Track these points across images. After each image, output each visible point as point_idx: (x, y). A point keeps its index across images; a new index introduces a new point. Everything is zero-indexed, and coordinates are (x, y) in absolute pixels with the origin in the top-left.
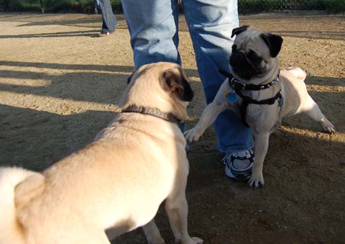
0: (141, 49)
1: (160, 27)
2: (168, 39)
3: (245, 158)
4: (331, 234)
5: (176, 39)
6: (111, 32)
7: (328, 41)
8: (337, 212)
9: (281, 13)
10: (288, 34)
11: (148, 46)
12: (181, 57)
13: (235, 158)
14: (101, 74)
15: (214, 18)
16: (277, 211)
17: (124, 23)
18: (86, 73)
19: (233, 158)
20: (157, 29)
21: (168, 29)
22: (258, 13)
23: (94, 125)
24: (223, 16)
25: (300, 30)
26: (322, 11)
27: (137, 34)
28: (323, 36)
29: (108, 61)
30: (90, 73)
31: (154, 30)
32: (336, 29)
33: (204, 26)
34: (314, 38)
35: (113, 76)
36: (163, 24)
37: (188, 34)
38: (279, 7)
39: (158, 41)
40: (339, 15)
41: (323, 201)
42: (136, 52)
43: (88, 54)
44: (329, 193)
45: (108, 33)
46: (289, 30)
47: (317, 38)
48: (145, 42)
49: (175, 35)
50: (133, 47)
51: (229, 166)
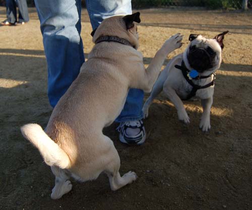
0: (49, 34)
1: (65, 15)
2: (72, 25)
3: (136, 127)
4: (206, 190)
5: (78, 26)
6: (25, 22)
7: (206, 33)
8: (212, 172)
9: (168, 8)
10: (174, 26)
11: (55, 31)
12: (84, 44)
13: (127, 127)
14: (17, 57)
15: (111, 9)
16: (162, 171)
17: (36, 15)
18: (4, 56)
19: (126, 127)
20: (62, 17)
21: (72, 17)
22: (149, 8)
23: (10, 98)
24: (119, 7)
25: (183, 23)
26: (202, 8)
27: (46, 21)
28: (202, 28)
29: (22, 46)
30: (7, 56)
31: (60, 18)
32: (214, 22)
33: (102, 15)
34: (195, 30)
35: (26, 58)
36: (68, 13)
37: (90, 25)
38: (166, 4)
39: (64, 27)
40: (217, 11)
41: (201, 163)
42: (45, 37)
43: (7, 40)
44: (206, 157)
45: (23, 23)
46: (175, 23)
47: (198, 30)
48: (53, 28)
49: (77, 23)
50: (42, 32)
51: (122, 134)
